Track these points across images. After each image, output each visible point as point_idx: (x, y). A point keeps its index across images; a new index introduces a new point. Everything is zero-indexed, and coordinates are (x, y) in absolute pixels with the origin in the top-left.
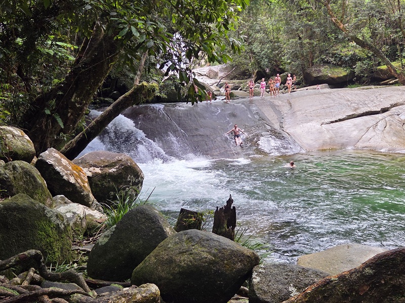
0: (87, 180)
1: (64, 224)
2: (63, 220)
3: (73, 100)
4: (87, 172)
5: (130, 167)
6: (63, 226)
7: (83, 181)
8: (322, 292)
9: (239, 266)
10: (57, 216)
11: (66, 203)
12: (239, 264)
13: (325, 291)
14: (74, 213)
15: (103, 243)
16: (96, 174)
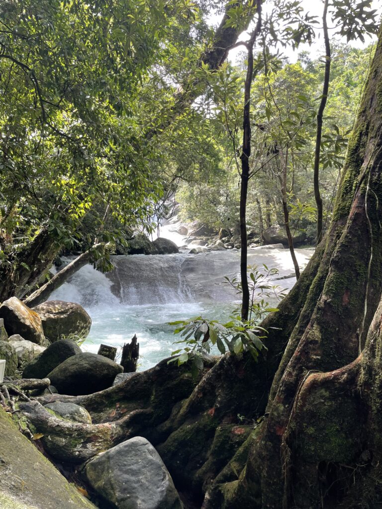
0: (40, 323)
1: (11, 352)
2: (11, 350)
3: (39, 257)
4: (42, 317)
5: (80, 314)
6: (10, 354)
7: (37, 324)
8: (134, 380)
9: (106, 372)
10: (6, 346)
11: (20, 340)
12: (106, 371)
13: (135, 380)
14: (24, 347)
15: (33, 363)
16: (50, 319)
